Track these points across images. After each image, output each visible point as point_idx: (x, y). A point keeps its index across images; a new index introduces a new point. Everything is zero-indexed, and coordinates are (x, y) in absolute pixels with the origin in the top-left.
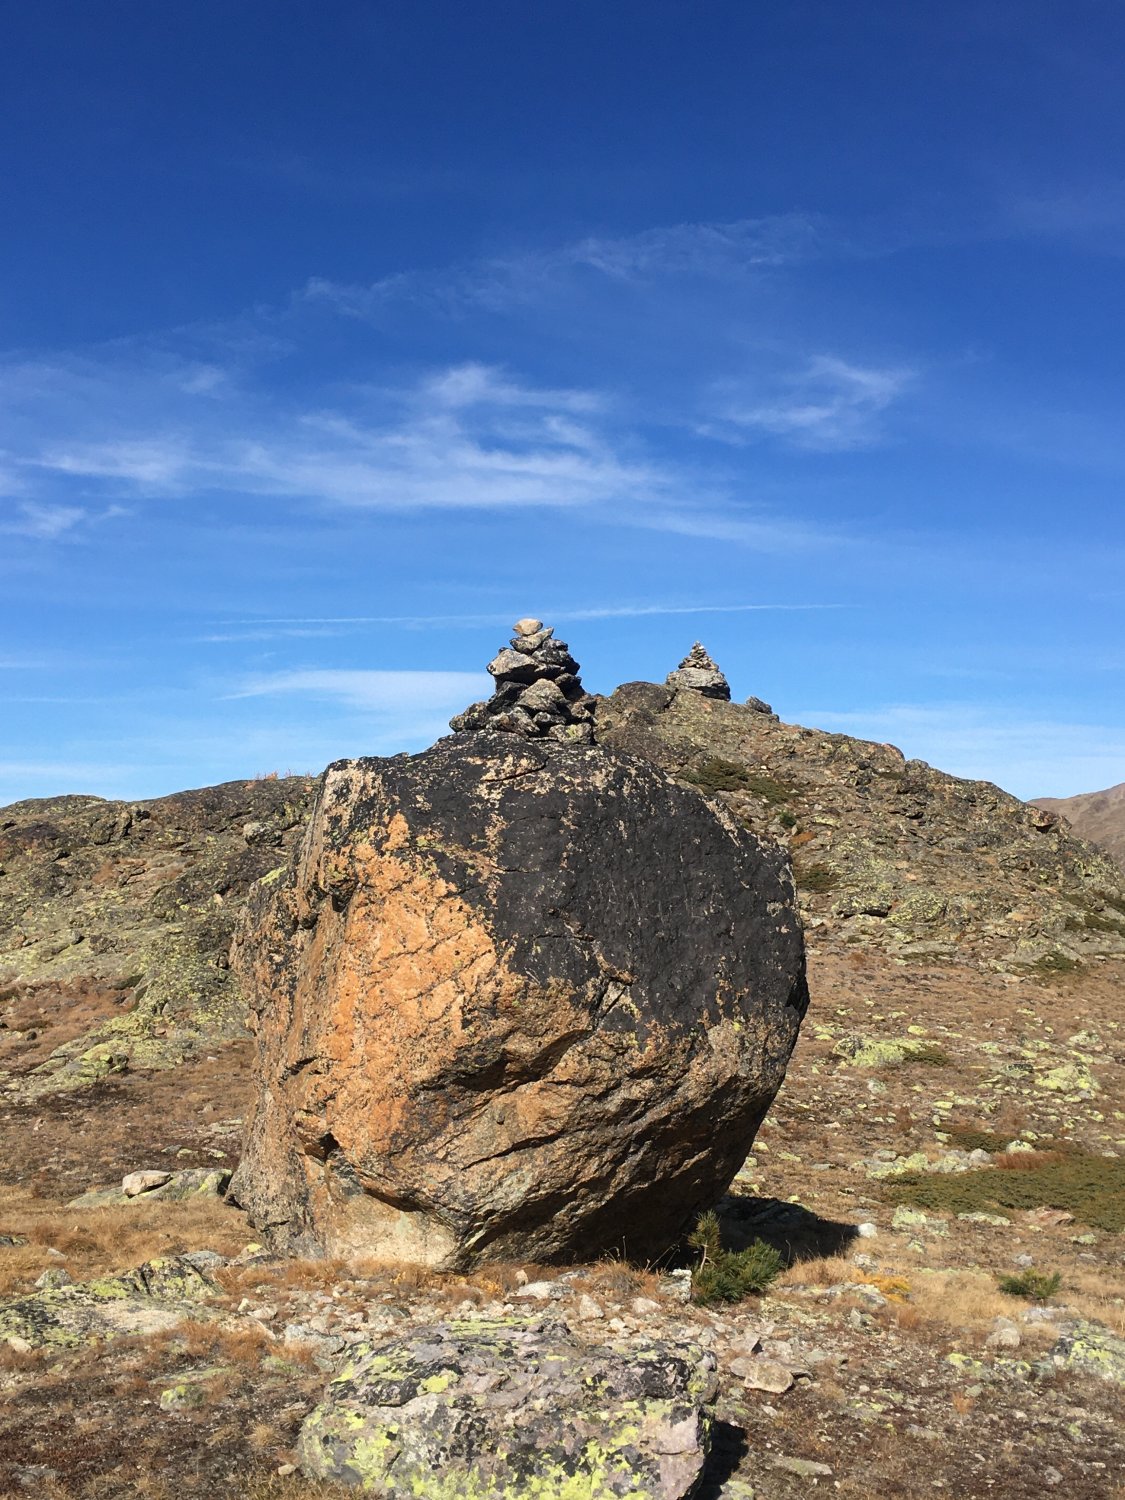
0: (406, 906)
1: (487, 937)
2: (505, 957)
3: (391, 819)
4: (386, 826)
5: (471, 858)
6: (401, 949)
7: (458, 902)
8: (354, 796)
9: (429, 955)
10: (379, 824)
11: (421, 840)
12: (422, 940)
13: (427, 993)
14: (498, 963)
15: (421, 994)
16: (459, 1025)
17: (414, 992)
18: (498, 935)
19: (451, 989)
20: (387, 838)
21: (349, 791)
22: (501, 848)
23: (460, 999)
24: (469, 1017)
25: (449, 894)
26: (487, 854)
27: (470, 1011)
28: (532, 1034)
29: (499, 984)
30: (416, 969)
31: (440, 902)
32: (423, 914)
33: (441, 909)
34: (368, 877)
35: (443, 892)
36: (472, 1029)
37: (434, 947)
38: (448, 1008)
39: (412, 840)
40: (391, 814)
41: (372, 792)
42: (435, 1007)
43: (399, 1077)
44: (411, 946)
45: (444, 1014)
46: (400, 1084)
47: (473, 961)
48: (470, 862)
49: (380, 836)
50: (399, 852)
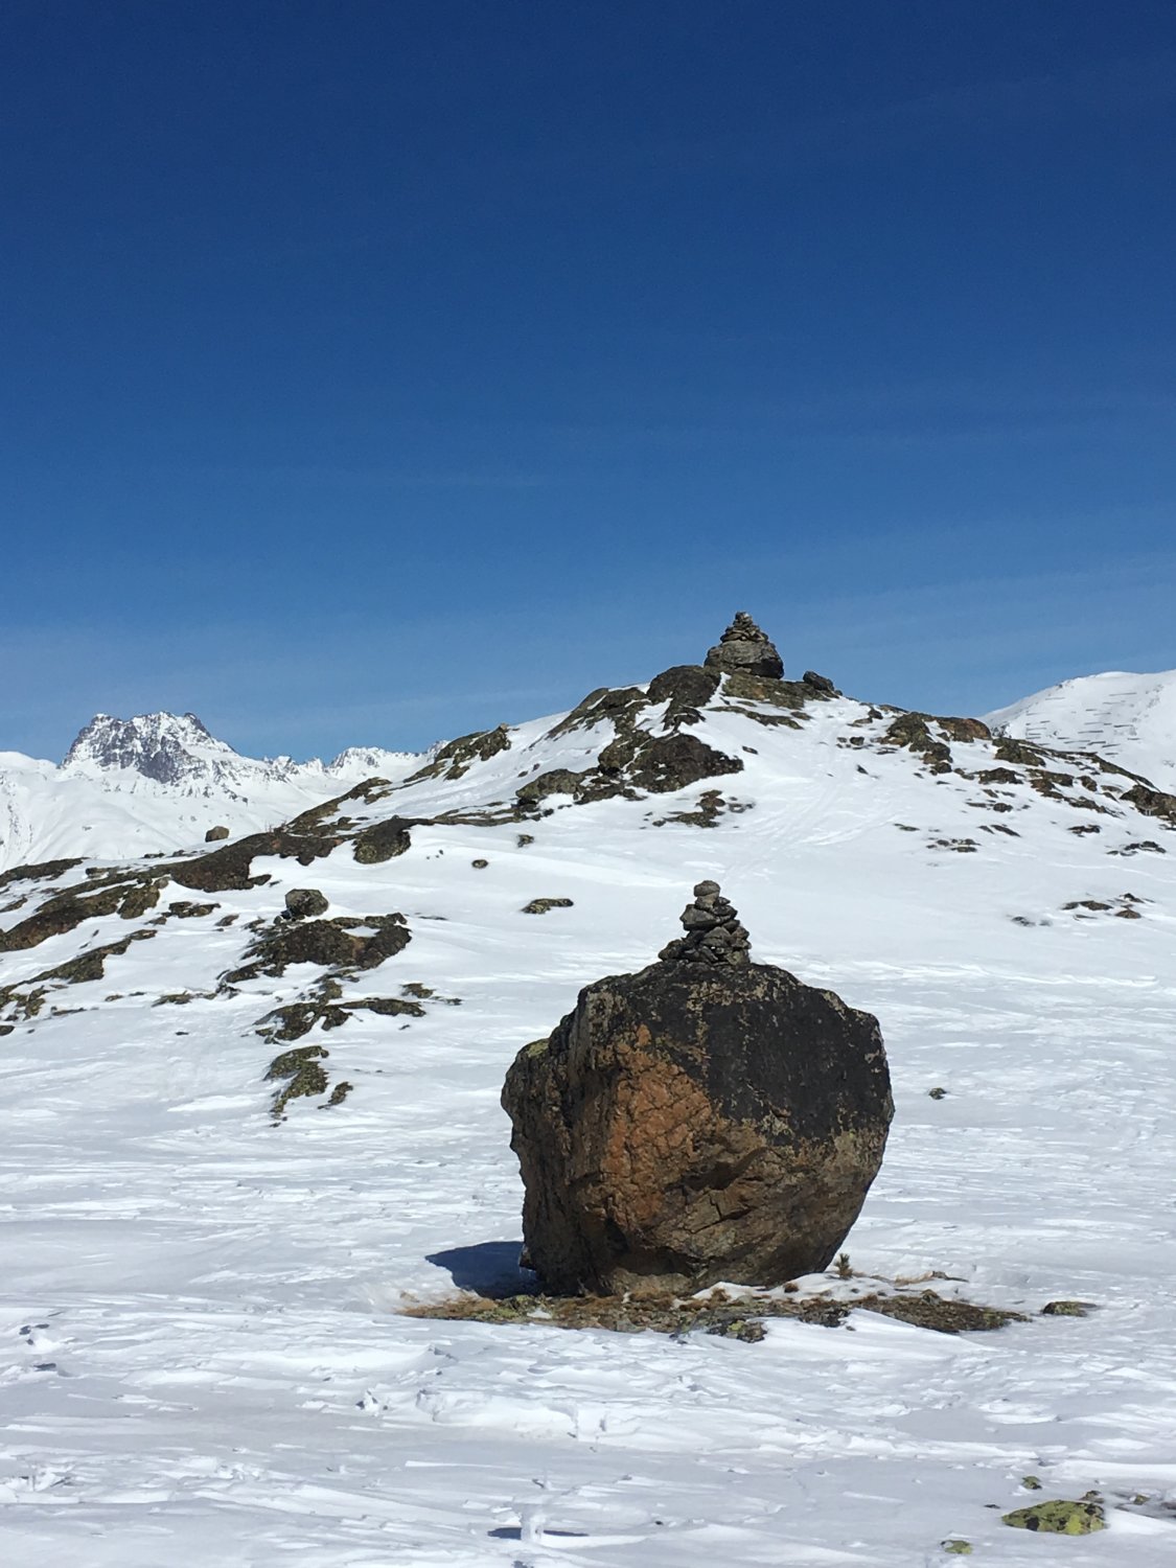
0: (653, 1081)
1: (705, 1098)
2: (718, 1109)
3: (639, 1027)
4: (635, 1032)
5: (690, 1050)
6: (651, 1106)
7: (686, 1078)
8: (609, 1011)
9: (670, 1110)
10: (631, 1031)
11: (658, 1040)
12: (665, 1100)
13: (670, 1132)
14: (713, 1113)
15: (666, 1133)
16: (691, 1149)
17: (662, 1132)
18: (711, 1097)
19: (686, 1129)
20: (637, 1040)
21: (604, 1007)
22: (707, 1042)
23: (691, 1134)
24: (697, 1145)
25: (680, 1073)
26: (698, 1047)
27: (698, 1141)
28: (734, 1152)
29: (714, 1125)
30: (662, 1118)
31: (674, 1077)
32: (665, 1086)
33: (676, 1082)
34: (627, 1063)
35: (676, 1072)
36: (699, 1151)
37: (673, 1104)
38: (684, 1140)
39: (653, 1040)
40: (638, 1024)
41: (621, 1009)
42: (676, 1139)
43: (655, 1182)
44: (658, 1104)
45: (682, 1144)
46: (656, 1186)
47: (697, 1112)
48: (690, 1052)
49: (632, 1038)
50: (644, 1048)
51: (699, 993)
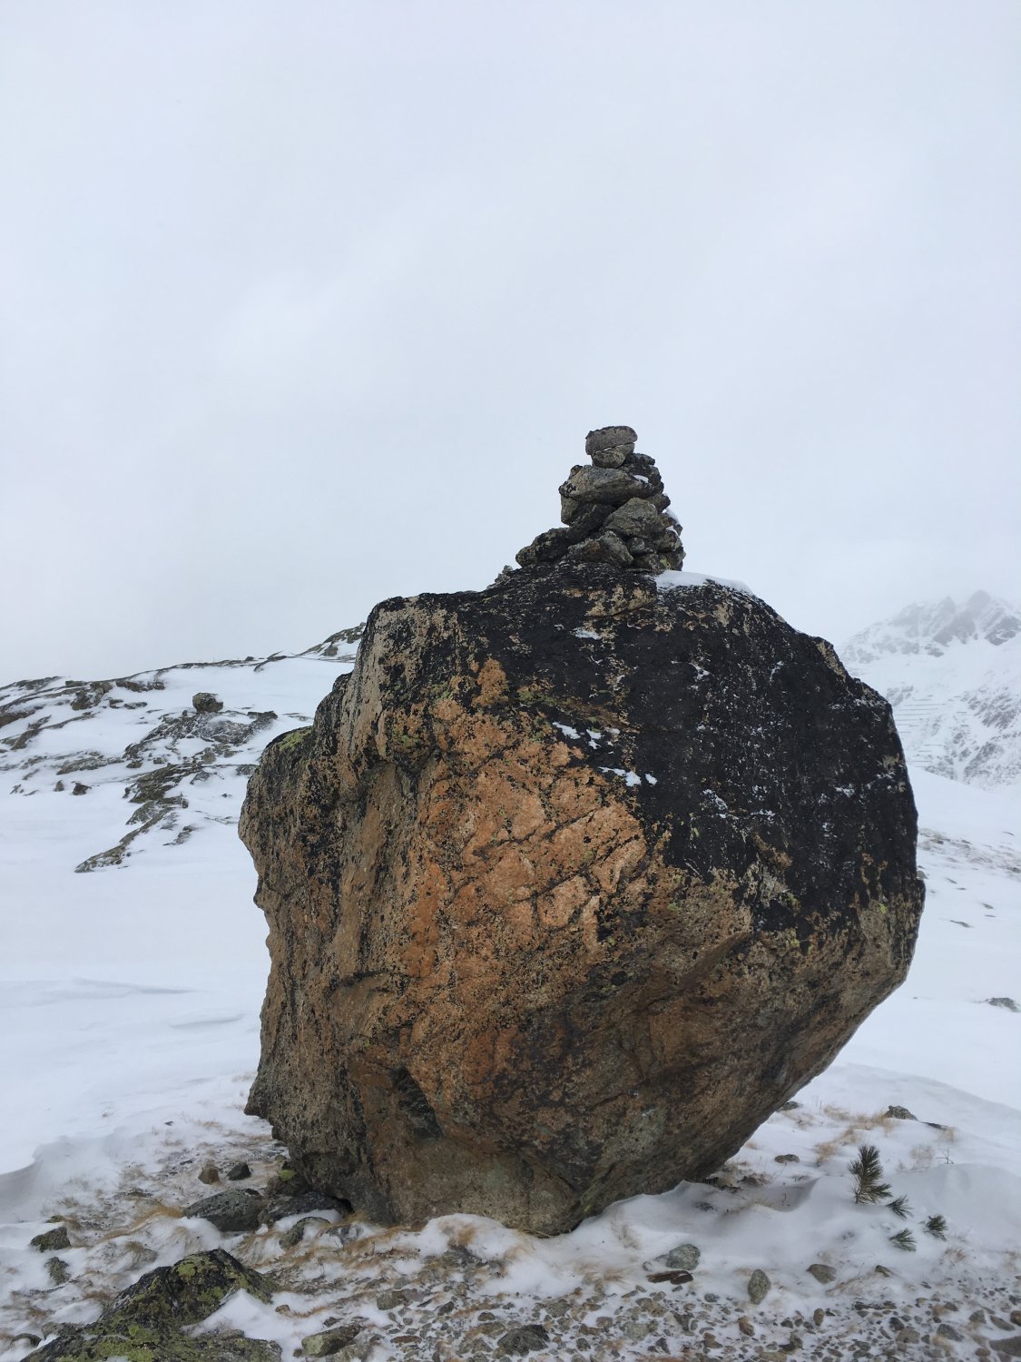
0: (510, 779)
1: (632, 819)
2: (660, 846)
3: (481, 666)
4: (475, 675)
5: (593, 714)
6: (504, 834)
8: (418, 641)
9: (545, 844)
10: (464, 674)
11: (525, 692)
12: (535, 823)
13: (543, 892)
14: (649, 853)
15: (536, 894)
16: (593, 935)
17: (524, 892)
18: (647, 815)
19: (581, 889)
20: (477, 691)
21: (410, 634)
23: (595, 901)
24: (608, 925)
25: (574, 762)
26: (613, 708)
27: (609, 917)
29: (652, 880)
30: (526, 861)
31: (560, 773)
32: (536, 790)
33: (563, 783)
34: (452, 742)
35: (565, 760)
36: (611, 940)
37: (553, 832)
38: (578, 913)
39: (512, 691)
40: (481, 658)
41: (445, 635)
42: (558, 912)
43: (507, 1003)
44: (518, 831)
45: (571, 920)
46: (507, 1011)
47: (611, 850)
48: (593, 719)
49: (467, 688)
50: (496, 709)
51: (607, 606)
